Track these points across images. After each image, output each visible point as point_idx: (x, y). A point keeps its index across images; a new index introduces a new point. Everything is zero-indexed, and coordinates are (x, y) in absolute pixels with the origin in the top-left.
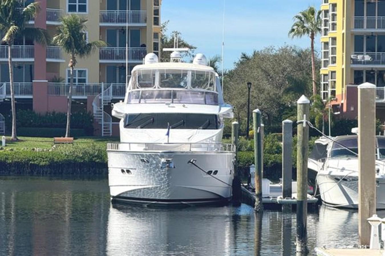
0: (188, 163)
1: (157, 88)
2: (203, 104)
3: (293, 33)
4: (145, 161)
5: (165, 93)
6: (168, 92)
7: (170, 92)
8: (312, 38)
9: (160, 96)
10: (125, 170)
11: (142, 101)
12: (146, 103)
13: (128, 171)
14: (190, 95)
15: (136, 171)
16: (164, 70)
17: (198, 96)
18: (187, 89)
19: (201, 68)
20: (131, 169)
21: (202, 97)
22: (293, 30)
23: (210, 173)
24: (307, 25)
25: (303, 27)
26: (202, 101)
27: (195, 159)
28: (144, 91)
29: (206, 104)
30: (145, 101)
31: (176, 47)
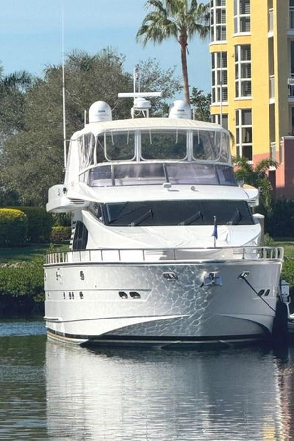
0: (238, 278)
1: (138, 161)
2: (217, 185)
3: (145, 34)
4: (172, 276)
5: (152, 168)
6: (157, 166)
7: (159, 166)
8: (184, 43)
9: (145, 172)
10: (128, 293)
11: (117, 182)
12: (122, 185)
13: (134, 294)
14: (192, 170)
15: (150, 293)
16: (148, 131)
17: (204, 171)
18: (187, 160)
19: (205, 127)
20: (139, 290)
21: (211, 173)
22: (145, 29)
23: (260, 293)
24: (174, 18)
25: (167, 22)
26: (211, 179)
27: (247, 272)
28: (117, 165)
29: (220, 184)
30: (121, 182)
31: (137, 91)
